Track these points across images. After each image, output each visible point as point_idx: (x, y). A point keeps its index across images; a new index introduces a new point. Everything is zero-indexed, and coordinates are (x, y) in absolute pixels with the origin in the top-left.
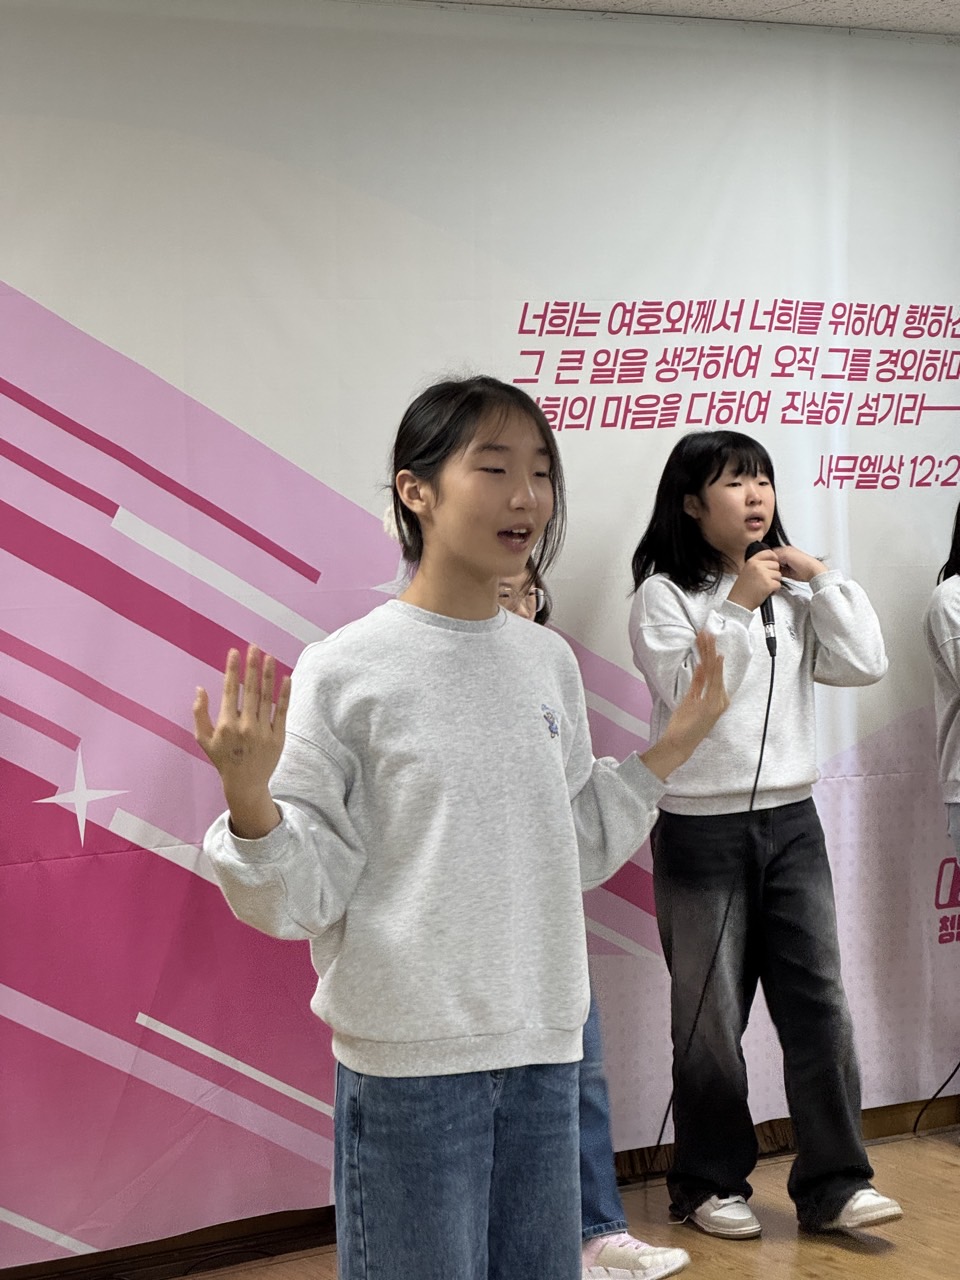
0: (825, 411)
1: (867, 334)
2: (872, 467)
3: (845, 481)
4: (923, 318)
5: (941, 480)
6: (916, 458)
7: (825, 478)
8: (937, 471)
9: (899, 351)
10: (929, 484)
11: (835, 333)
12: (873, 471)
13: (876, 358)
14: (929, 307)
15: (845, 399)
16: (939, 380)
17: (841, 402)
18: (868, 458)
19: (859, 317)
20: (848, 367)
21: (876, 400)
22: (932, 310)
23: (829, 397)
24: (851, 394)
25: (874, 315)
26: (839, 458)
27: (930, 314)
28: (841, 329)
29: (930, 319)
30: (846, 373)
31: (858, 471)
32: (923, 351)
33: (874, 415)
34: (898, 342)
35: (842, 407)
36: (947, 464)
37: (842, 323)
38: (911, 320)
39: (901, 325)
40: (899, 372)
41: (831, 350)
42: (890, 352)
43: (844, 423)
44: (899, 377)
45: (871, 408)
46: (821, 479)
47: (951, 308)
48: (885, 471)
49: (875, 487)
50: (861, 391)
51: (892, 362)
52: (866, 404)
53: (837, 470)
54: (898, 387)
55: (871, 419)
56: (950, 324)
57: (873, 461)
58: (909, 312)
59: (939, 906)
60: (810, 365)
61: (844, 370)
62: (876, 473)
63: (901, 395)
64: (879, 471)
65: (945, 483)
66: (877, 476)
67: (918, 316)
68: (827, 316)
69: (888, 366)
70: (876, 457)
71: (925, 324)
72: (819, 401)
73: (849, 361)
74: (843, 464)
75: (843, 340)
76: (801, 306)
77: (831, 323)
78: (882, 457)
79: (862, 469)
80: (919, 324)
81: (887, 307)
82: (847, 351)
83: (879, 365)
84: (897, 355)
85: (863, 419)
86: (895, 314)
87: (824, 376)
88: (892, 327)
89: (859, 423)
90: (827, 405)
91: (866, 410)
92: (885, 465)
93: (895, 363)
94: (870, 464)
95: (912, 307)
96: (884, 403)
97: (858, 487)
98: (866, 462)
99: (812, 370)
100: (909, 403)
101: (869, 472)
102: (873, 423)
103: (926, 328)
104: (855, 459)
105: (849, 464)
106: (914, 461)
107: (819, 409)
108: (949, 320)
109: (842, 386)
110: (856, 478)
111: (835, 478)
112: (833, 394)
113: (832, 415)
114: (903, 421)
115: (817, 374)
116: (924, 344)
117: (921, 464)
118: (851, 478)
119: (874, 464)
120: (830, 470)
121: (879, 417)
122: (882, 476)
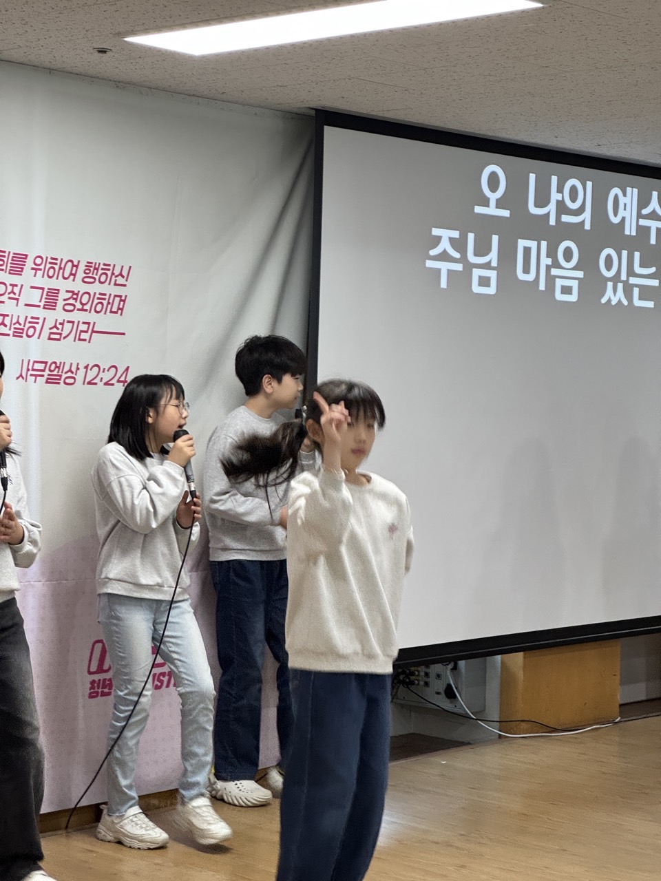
0: (26, 329)
1: (57, 279)
2: (57, 369)
3: (38, 378)
4: (96, 271)
5: (104, 381)
6: (88, 365)
7: (24, 375)
8: (101, 375)
9: (79, 292)
10: (96, 384)
11: (35, 276)
12: (58, 372)
13: (63, 295)
14: (100, 264)
15: (41, 321)
16: (105, 313)
17: (37, 323)
18: (55, 363)
19: (53, 266)
20: (43, 300)
21: (62, 324)
22: (102, 266)
23: (29, 319)
24: (45, 319)
25: (62, 266)
26: (35, 362)
27: (100, 268)
28: (40, 273)
29: (100, 272)
30: (42, 304)
31: (47, 372)
32: (95, 293)
33: (60, 334)
34: (78, 286)
35: (38, 327)
36: (108, 371)
37: (40, 270)
38: (87, 271)
39: (80, 275)
40: (79, 306)
41: (32, 287)
42: (72, 292)
43: (39, 338)
44: (78, 310)
45: (58, 329)
46: (21, 376)
47: (114, 266)
48: (66, 373)
49: (59, 383)
50: (52, 317)
51: (74, 299)
52: (55, 327)
53: (33, 370)
54: (77, 316)
55: (58, 337)
56: (113, 276)
57: (58, 365)
58: (86, 266)
59: (90, 673)
60: (17, 297)
61: (40, 301)
62: (60, 374)
63: (79, 322)
64: (62, 372)
65: (106, 384)
66: (60, 376)
67: (92, 269)
68: (29, 263)
69: (71, 301)
70: (61, 363)
71: (96, 275)
72: (22, 321)
73: (44, 296)
74: (37, 366)
75: (40, 281)
76: (11, 255)
77: (33, 269)
78: (64, 363)
79: (50, 371)
80: (93, 274)
81: (71, 261)
82: (43, 289)
83: (65, 300)
84: (77, 294)
85: (52, 336)
86: (77, 266)
87: (26, 305)
88: (74, 275)
89: (50, 339)
90: (28, 325)
91: (55, 330)
92: (67, 368)
93: (76, 299)
94: (56, 367)
95: (88, 263)
96: (68, 327)
97: (47, 382)
98: (53, 366)
99: (17, 299)
100: (84, 327)
101: (55, 373)
102: (59, 340)
103: (97, 277)
104: (46, 363)
105: (41, 366)
106: (86, 367)
107: (22, 327)
108: (113, 274)
109: (39, 313)
110: (46, 376)
111: (32, 375)
112: (32, 318)
113: (31, 332)
114: (80, 340)
115: (21, 302)
116: (96, 288)
117: (91, 370)
118: (42, 376)
119: (59, 368)
120: (28, 370)
121: (63, 335)
122: (64, 376)
